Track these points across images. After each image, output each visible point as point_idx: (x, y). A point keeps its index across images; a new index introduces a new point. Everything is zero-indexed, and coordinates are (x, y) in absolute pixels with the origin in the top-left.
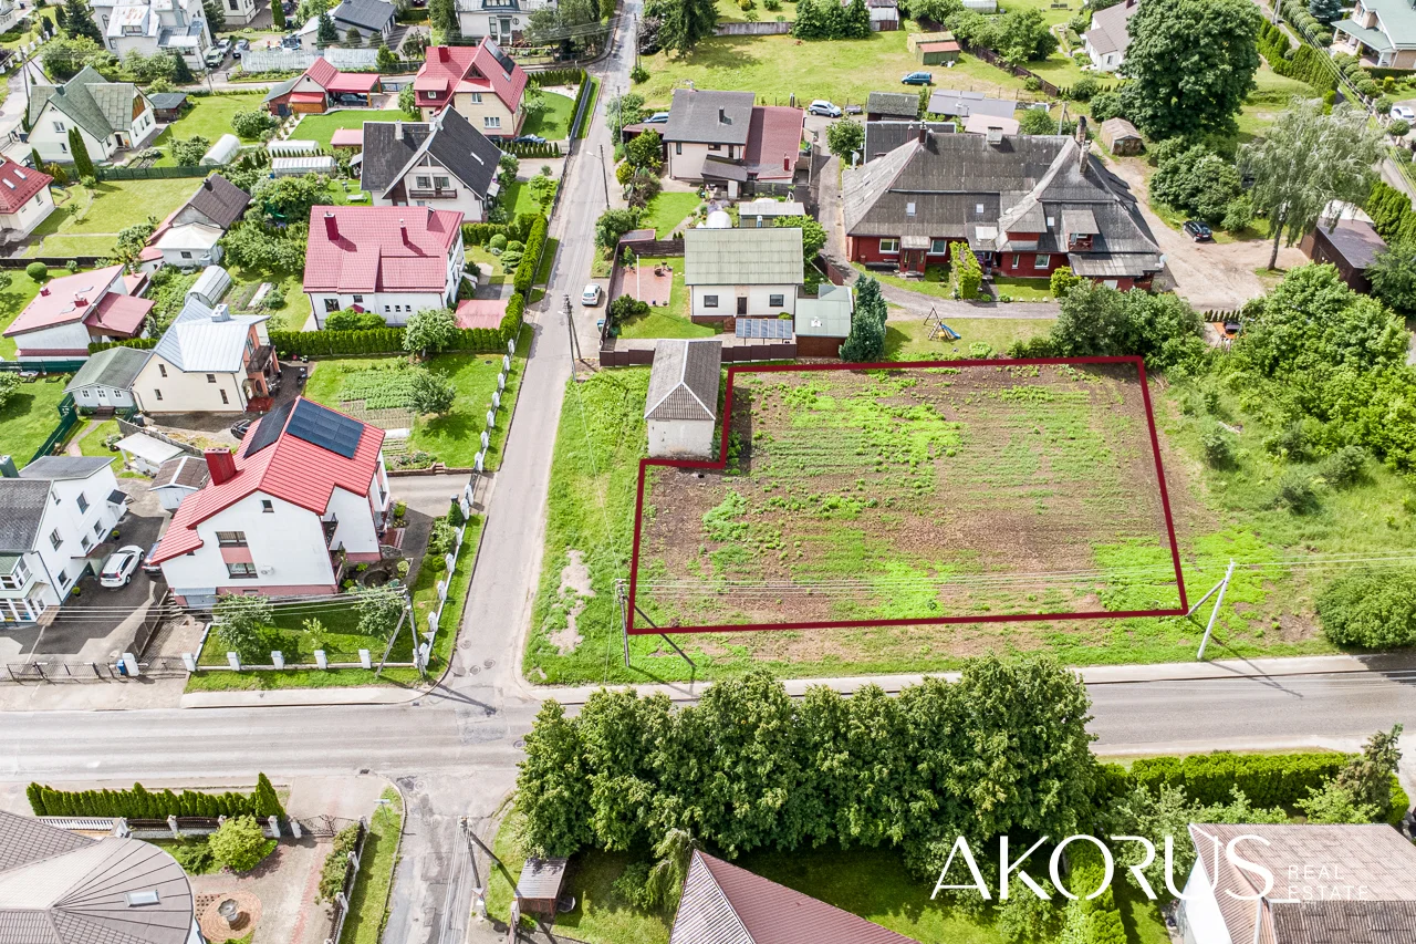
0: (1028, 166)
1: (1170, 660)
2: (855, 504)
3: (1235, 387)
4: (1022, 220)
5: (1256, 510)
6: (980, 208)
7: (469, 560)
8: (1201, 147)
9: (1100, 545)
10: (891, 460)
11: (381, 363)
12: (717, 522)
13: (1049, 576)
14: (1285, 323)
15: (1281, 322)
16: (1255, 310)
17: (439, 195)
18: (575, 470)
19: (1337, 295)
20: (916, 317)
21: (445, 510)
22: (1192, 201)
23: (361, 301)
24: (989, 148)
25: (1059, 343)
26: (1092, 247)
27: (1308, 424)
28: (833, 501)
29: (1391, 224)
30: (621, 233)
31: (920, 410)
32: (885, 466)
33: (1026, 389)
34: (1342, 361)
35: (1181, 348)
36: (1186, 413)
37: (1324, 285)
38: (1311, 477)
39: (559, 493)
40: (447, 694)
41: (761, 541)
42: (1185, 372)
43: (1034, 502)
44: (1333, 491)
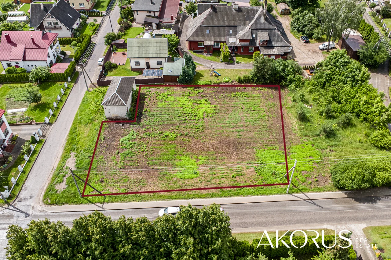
0: (247, 17)
1: (277, 194)
2: (174, 135)
3: (311, 92)
4: (244, 35)
5: (314, 136)
6: (231, 31)
7: (35, 157)
8: (307, 11)
9: (258, 149)
10: (189, 119)
11: (23, 85)
12: (125, 142)
13: (238, 161)
14: (329, 70)
15: (327, 70)
16: (320, 65)
17: (55, 28)
18: (80, 123)
19: (346, 60)
20: (207, 68)
21: (29, 138)
22: (303, 29)
23: (18, 64)
24: (234, 11)
25: (252, 77)
26: (268, 44)
27: (334, 105)
28: (167, 134)
29: (367, 36)
30: (113, 41)
31: (203, 101)
32: (187, 121)
33: (240, 93)
34: (346, 83)
35: (293, 79)
36: (294, 101)
37: (342, 56)
38: (333, 124)
39: (74, 131)
41: (139, 149)
42: (294, 87)
43: (237, 134)
44: (341, 129)
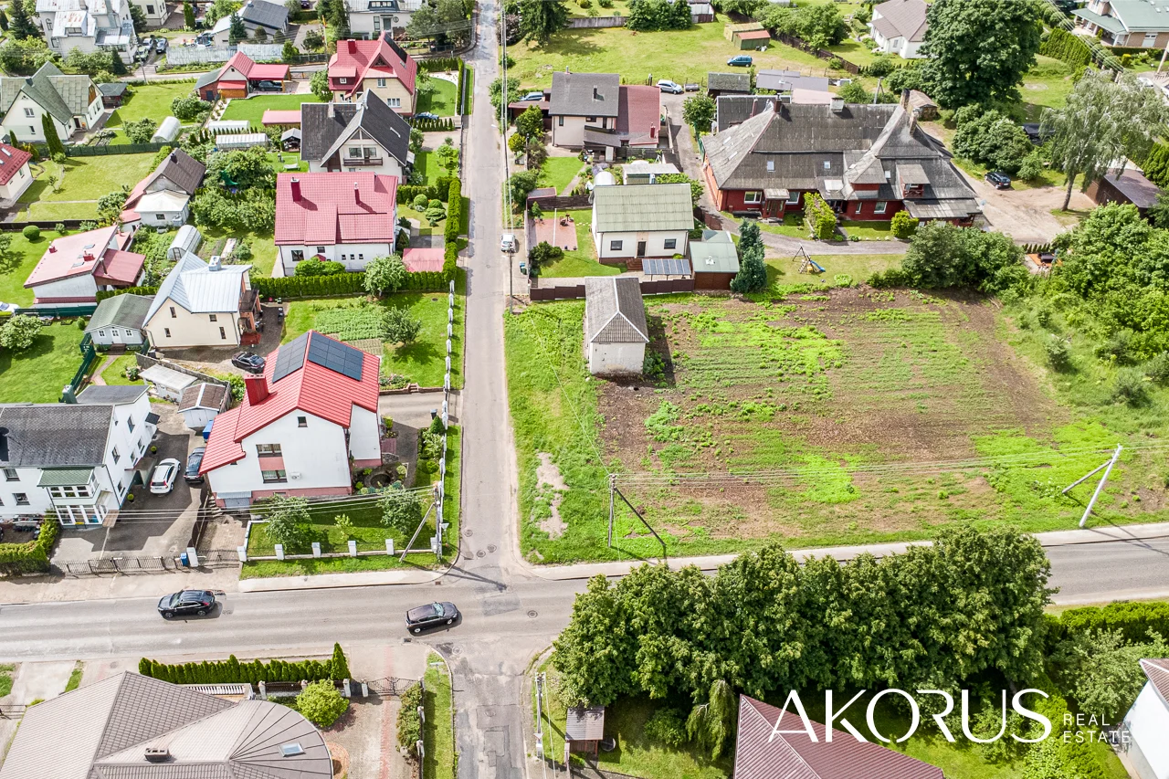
0: (865, 129)
1: (1057, 529)
2: (768, 408)
3: (1059, 305)
4: (864, 174)
5: (1100, 405)
6: (827, 164)
7: (456, 463)
8: (994, 112)
9: (977, 437)
10: (790, 372)
11: (346, 302)
12: (659, 427)
13: (940, 463)
14: (1097, 253)
15: (1092, 252)
16: (1064, 243)
17: (367, 162)
18: (530, 387)
19: (1140, 229)
20: (784, 255)
21: (428, 423)
22: (991, 156)
23: (324, 251)
24: (833, 116)
25: (910, 273)
26: (923, 194)
27: (1126, 333)
28: (749, 406)
29: (1158, 172)
30: (527, 191)
31: (804, 331)
32: (786, 377)
33: (887, 311)
34: (1148, 284)
35: (1012, 275)
36: (1023, 327)
37: (1128, 221)
38: (1139, 376)
39: (519, 406)
40: (463, 575)
41: (697, 441)
42: (1016, 295)
43: (913, 404)
44: (1157, 388)
